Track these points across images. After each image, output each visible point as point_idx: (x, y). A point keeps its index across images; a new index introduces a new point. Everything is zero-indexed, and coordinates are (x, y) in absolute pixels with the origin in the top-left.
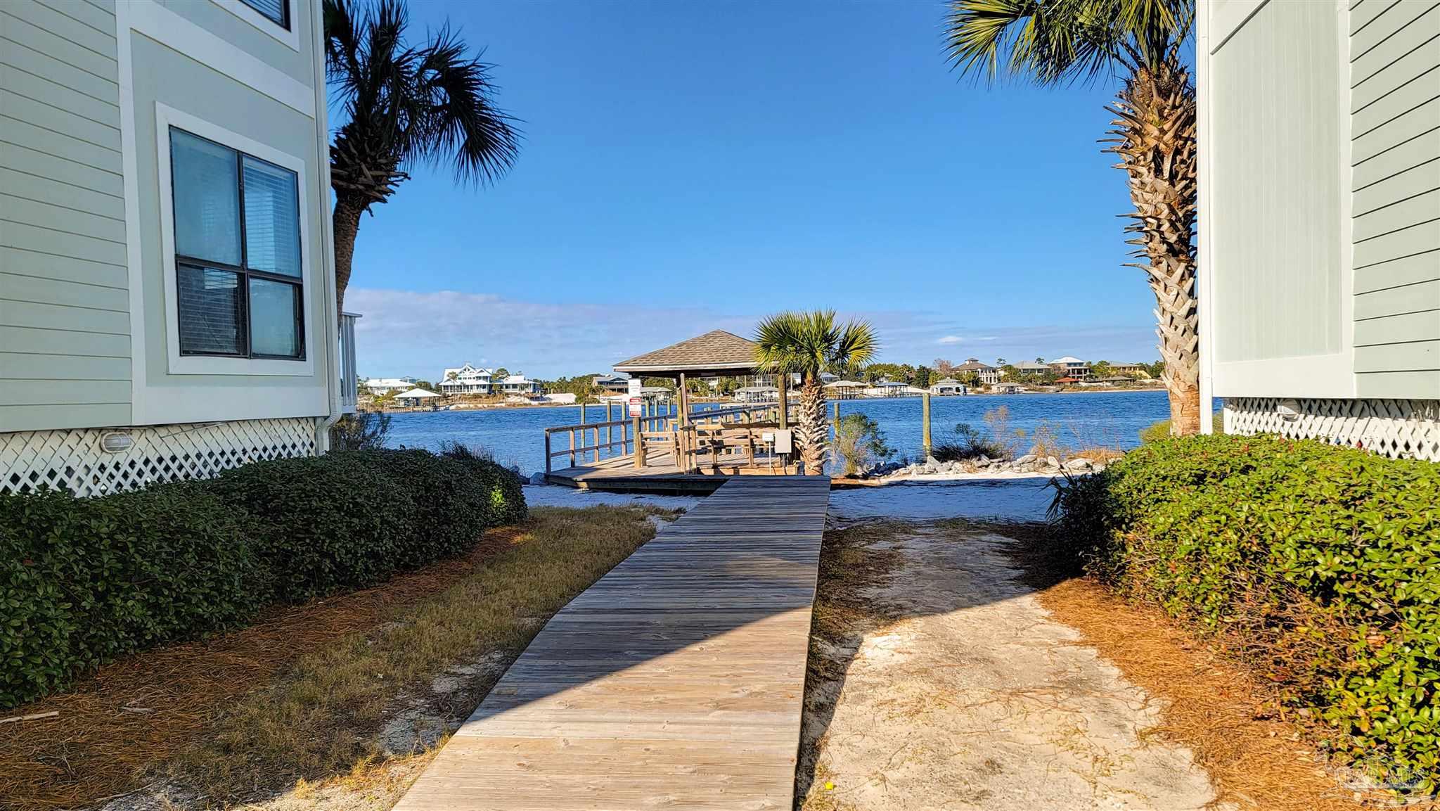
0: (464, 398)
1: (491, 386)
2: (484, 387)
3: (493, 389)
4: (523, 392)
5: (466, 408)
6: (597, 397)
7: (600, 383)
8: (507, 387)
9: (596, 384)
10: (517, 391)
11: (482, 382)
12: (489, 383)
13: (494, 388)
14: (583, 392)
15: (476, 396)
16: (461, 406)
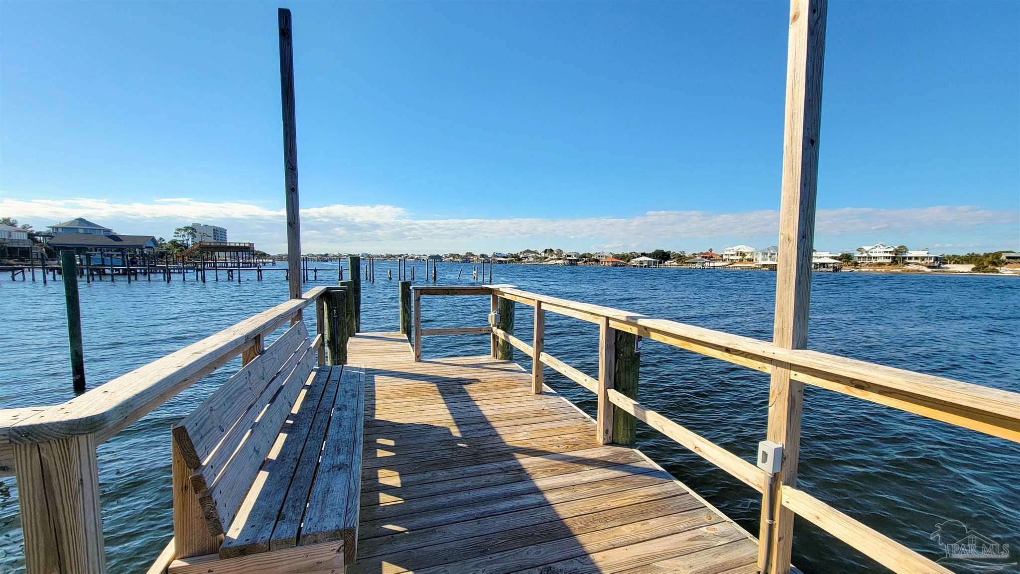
0: (870, 265)
1: (894, 258)
2: (889, 258)
3: (896, 259)
4: (923, 262)
5: (867, 271)
6: (998, 268)
7: (1008, 258)
8: (910, 258)
9: (1005, 258)
10: (919, 261)
11: (888, 255)
12: (894, 255)
13: (898, 257)
14: (983, 264)
15: (880, 264)
16: (863, 270)
